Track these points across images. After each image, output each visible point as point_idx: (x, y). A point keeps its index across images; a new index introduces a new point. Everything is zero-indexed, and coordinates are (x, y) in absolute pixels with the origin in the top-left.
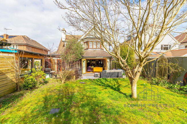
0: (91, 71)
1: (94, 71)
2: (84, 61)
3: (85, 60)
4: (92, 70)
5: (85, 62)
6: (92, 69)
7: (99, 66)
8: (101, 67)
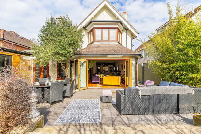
0: (98, 83)
1: (104, 83)
2: (82, 64)
3: (85, 62)
4: (100, 81)
5: (85, 64)
6: (100, 79)
7: (113, 75)
8: (117, 76)
